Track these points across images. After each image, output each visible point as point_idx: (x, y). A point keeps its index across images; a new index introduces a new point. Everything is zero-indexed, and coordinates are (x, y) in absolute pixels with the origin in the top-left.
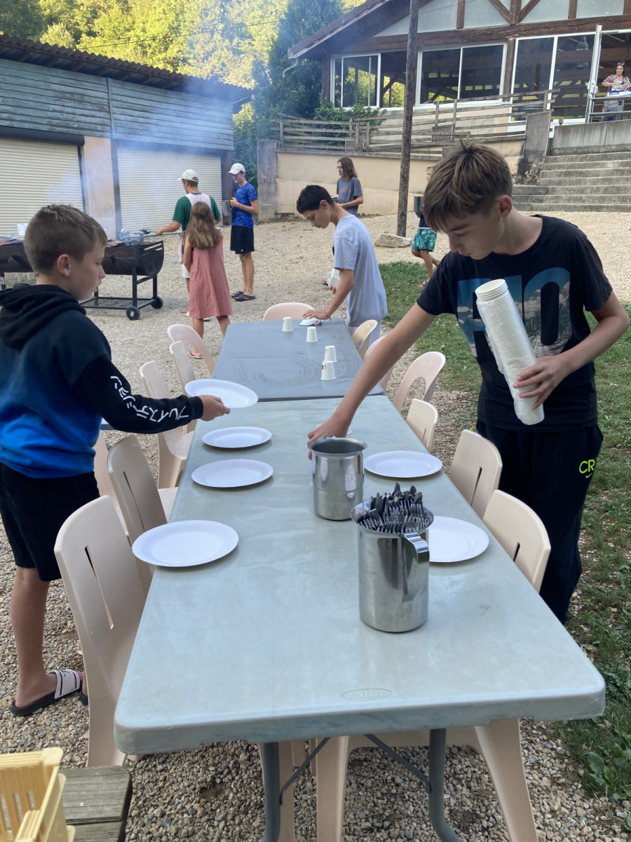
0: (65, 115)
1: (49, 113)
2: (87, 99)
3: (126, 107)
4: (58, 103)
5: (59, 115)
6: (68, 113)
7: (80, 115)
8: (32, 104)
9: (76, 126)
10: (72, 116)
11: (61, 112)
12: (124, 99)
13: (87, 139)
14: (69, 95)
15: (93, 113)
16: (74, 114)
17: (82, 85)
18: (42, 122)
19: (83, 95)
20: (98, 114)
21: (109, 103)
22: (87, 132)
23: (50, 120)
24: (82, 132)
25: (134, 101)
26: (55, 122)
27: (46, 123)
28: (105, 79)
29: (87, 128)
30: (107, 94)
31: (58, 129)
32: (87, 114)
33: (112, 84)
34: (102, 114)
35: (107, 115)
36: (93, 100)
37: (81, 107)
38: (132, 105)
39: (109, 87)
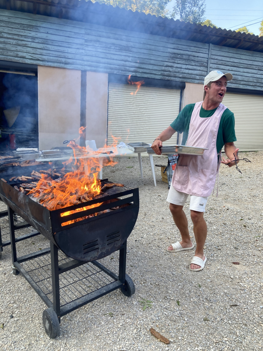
0: (174, 69)
1: (163, 67)
2: (192, 58)
3: (220, 63)
5: (170, 69)
6: (177, 68)
7: (185, 69)
8: (152, 62)
9: (181, 76)
10: (179, 69)
11: (171, 67)
12: (220, 58)
13: (187, 85)
14: (179, 56)
15: (195, 67)
16: (181, 68)
17: (190, 49)
18: (157, 73)
19: (189, 55)
20: (198, 68)
21: (208, 61)
22: (188, 80)
23: (163, 72)
24: (185, 80)
25: (228, 59)
26: (166, 73)
27: (160, 74)
28: (207, 45)
29: (189, 77)
30: (207, 55)
31: (167, 78)
32: (191, 68)
33: (213, 48)
34: (202, 68)
35: (205, 69)
36: (196, 59)
37: (187, 63)
38: (225, 62)
39: (210, 49)
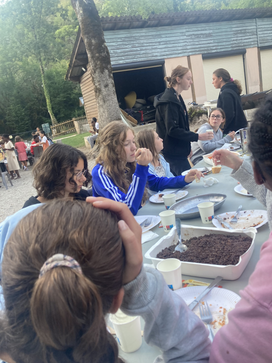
0: (238, 41)
1: (232, 42)
2: (247, 31)
3: (264, 30)
4: (235, 36)
5: (235, 42)
6: (239, 40)
7: (244, 39)
8: (225, 40)
9: (242, 45)
10: (241, 41)
11: (236, 40)
12: (263, 26)
13: (247, 50)
14: (239, 31)
15: (250, 37)
16: (242, 40)
17: (245, 25)
18: (229, 47)
19: (245, 30)
20: (252, 37)
21: (257, 30)
22: (247, 47)
23: (232, 45)
24: (245, 47)
25: (268, 26)
26: (234, 45)
27: (230, 47)
28: (255, 19)
29: (247, 44)
30: (255, 26)
31: (235, 48)
32: (247, 38)
33: (258, 21)
34: (254, 36)
35: (256, 36)
36: (250, 31)
37: (245, 35)
38: (267, 28)
39: (257, 22)
